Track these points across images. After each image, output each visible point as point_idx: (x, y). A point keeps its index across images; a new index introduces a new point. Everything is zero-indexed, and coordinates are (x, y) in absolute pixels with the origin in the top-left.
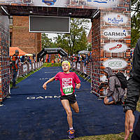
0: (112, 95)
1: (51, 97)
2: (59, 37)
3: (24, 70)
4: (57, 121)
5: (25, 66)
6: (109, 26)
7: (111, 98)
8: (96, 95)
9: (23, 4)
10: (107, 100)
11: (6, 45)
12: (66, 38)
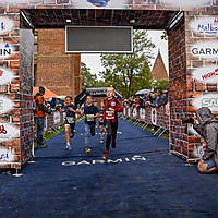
0: (211, 157)
2: (108, 71)
3: (55, 121)
5: (57, 114)
7: (211, 162)
9: (56, 6)
10: (204, 166)
11: (27, 74)
12: (119, 73)
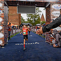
0: (57, 43)
1: (27, 44)
2: (29, 19)
3: (14, 32)
4: (32, 55)
5: (14, 30)
6: (54, 10)
7: (57, 45)
8: (48, 43)
10: (55, 45)
12: (31, 19)
